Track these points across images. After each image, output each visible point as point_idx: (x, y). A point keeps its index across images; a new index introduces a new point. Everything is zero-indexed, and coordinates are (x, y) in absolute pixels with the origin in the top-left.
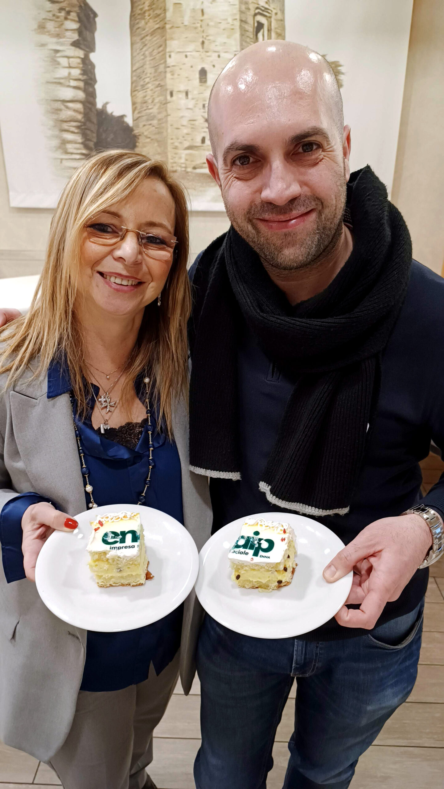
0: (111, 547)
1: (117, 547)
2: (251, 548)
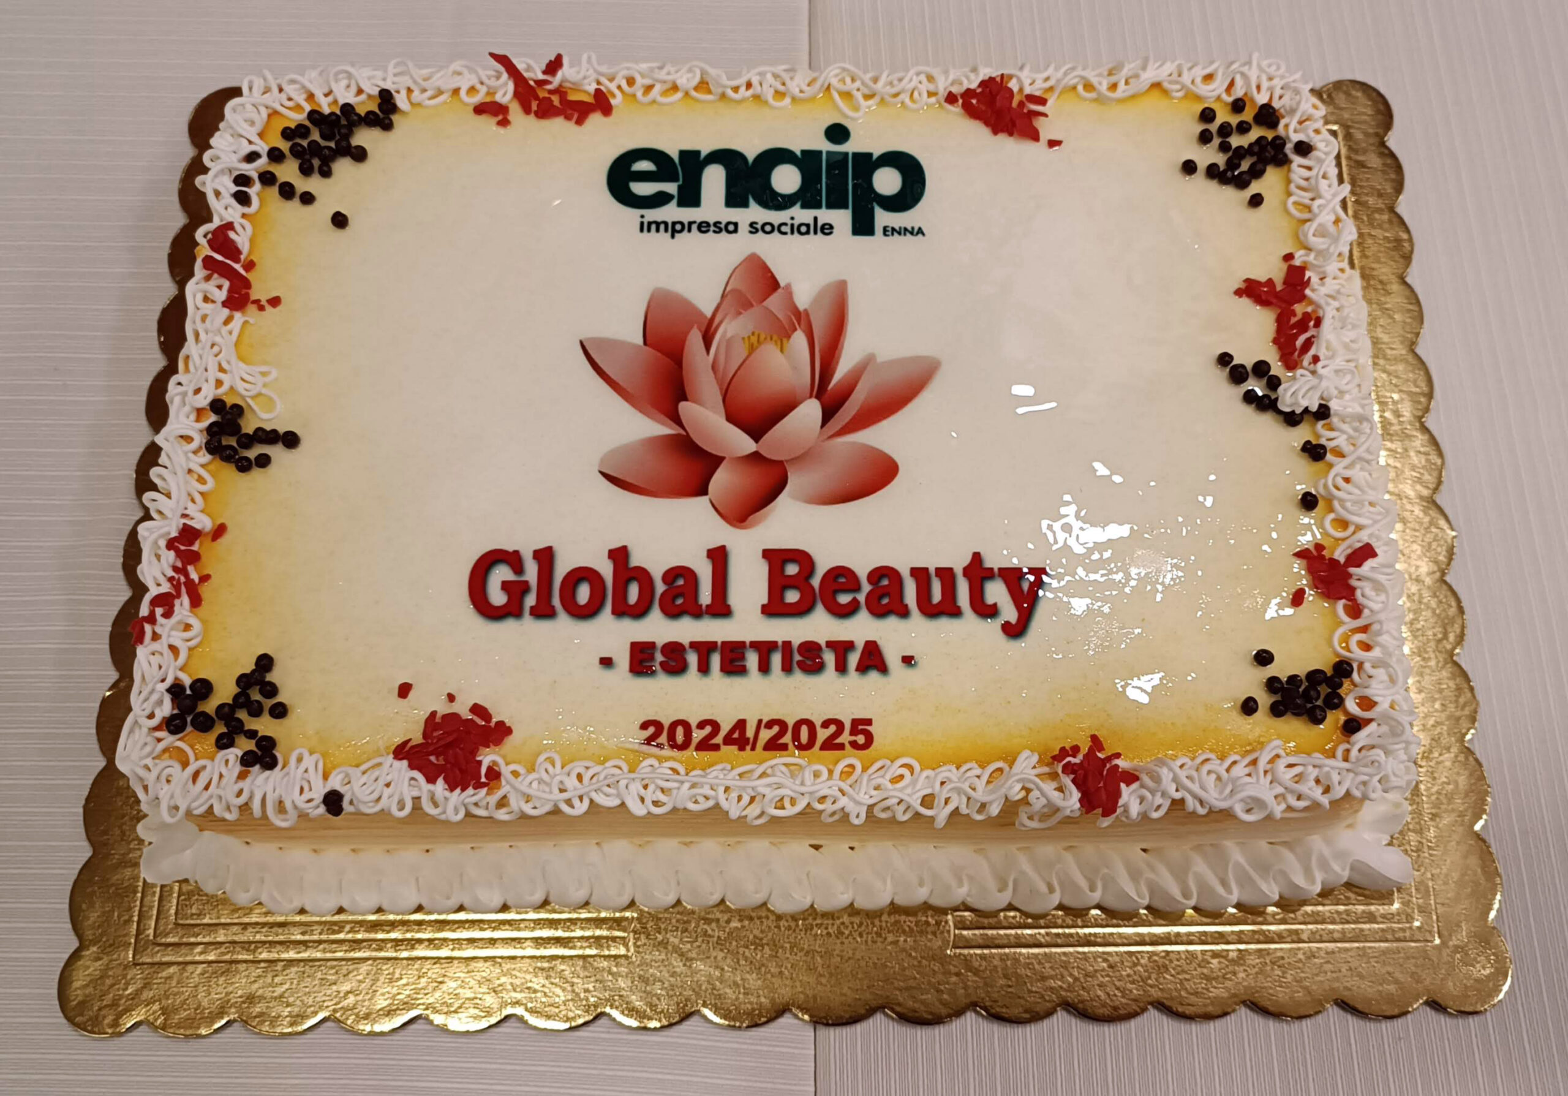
0: (646, 220)
1: (666, 223)
2: (836, 203)
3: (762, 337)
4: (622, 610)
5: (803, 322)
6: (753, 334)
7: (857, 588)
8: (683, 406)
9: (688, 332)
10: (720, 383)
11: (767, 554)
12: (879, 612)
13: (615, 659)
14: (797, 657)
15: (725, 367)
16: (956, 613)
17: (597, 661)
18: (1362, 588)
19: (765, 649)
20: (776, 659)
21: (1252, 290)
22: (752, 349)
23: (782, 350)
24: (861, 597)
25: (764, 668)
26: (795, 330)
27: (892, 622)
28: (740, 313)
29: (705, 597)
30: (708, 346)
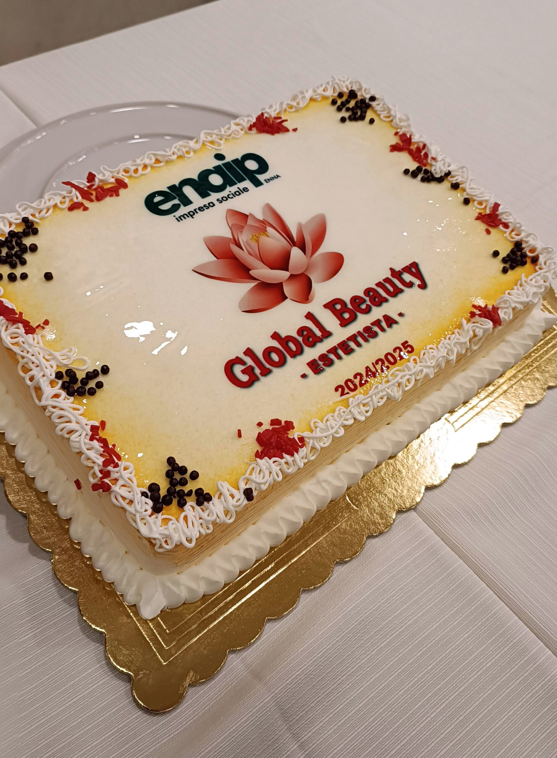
0: (177, 217)
1: (186, 214)
2: (241, 180)
3: (257, 236)
4: (294, 355)
5: (267, 224)
6: (253, 236)
7: (365, 301)
8: (251, 272)
9: (230, 246)
10: (257, 258)
11: (326, 306)
12: (379, 304)
13: (306, 373)
14: (366, 335)
15: (254, 253)
16: (401, 291)
17: (301, 378)
18: (503, 218)
19: (353, 338)
20: (360, 339)
21: (394, 148)
22: (258, 241)
23: (268, 236)
24: (368, 303)
25: (359, 345)
26: (266, 228)
27: (385, 305)
28: (242, 231)
29: (318, 333)
30: (241, 248)
